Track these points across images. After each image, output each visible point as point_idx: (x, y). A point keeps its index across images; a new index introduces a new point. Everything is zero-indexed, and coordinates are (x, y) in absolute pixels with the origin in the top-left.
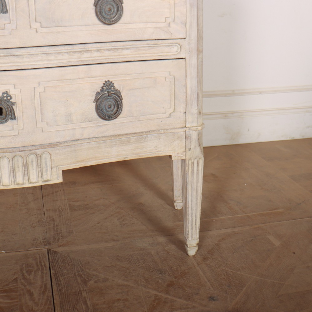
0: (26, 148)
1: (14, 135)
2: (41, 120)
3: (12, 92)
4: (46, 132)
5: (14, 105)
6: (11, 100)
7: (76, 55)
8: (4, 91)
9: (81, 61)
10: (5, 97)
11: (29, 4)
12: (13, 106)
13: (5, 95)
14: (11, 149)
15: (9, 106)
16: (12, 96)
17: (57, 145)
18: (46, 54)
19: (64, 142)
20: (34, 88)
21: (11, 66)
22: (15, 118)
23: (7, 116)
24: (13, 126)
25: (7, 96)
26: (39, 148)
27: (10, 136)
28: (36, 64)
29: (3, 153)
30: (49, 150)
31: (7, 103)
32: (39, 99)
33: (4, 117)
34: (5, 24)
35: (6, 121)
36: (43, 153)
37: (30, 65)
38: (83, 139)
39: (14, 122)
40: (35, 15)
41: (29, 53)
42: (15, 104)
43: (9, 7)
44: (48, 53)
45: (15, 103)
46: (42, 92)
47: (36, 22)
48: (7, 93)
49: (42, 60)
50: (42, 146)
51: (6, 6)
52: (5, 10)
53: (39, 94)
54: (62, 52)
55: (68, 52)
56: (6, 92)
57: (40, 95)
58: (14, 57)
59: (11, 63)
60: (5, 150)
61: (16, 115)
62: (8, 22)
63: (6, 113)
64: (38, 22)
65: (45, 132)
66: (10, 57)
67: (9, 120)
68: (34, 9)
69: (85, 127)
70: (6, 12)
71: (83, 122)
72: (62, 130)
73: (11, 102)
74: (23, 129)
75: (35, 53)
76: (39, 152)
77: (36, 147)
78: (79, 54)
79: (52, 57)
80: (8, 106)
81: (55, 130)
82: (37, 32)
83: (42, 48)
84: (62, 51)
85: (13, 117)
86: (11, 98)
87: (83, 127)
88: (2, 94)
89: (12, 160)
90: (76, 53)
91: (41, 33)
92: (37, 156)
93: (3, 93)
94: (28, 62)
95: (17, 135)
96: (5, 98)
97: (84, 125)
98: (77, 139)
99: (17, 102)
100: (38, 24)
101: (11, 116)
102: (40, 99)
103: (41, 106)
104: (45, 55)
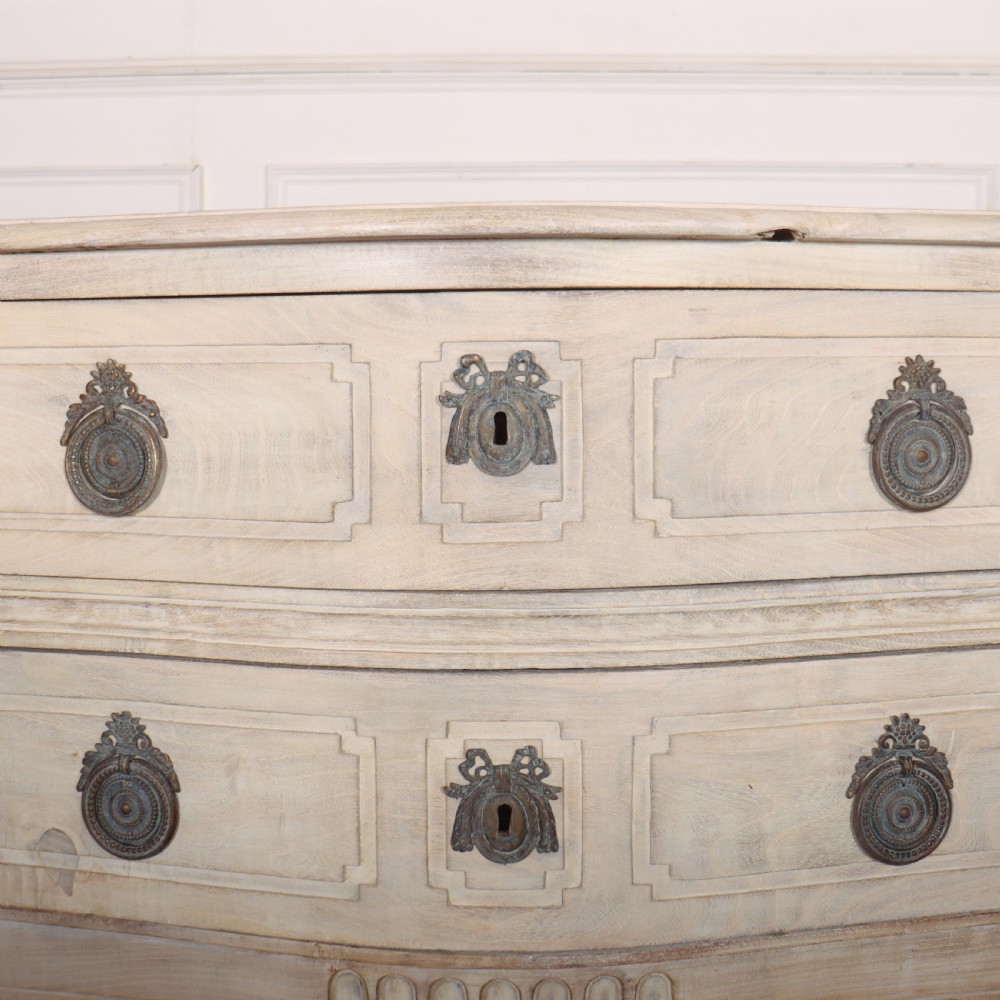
0: (587, 959)
1: (545, 908)
2: (648, 857)
3: (552, 749)
4: (664, 901)
5: (556, 798)
6: (545, 781)
7: (793, 622)
8: (521, 745)
9: (812, 642)
10: (524, 767)
11: (632, 432)
12: (552, 802)
13: (525, 761)
14: (531, 957)
15: (535, 799)
16: (547, 762)
17: (702, 949)
18: (684, 613)
19: (729, 942)
20: (634, 739)
21: (553, 653)
22: (554, 847)
23: (527, 837)
24: (545, 873)
25: (531, 762)
26: (635, 959)
27: (531, 909)
28: (647, 652)
29: (500, 968)
30: (673, 967)
31: (531, 791)
32: (648, 777)
33: (516, 840)
34: (541, 503)
35: (523, 855)
36: (648, 975)
37: (625, 653)
38: (800, 931)
39: (552, 859)
40: (655, 472)
41: (622, 611)
42: (558, 794)
43: (562, 439)
44: (692, 613)
45: (560, 789)
46: (660, 755)
47: (655, 496)
48: (531, 751)
49: (667, 638)
50: (645, 954)
51: (551, 437)
52: (546, 452)
53: (648, 760)
54: (742, 610)
55: (763, 609)
56: (530, 747)
57: (652, 765)
58: (566, 620)
59: (554, 642)
60: (509, 959)
61: (559, 836)
62: (554, 494)
63: (525, 826)
64: (662, 498)
65: (660, 901)
66: (552, 621)
67: (531, 851)
68: (651, 450)
69: (809, 887)
70: (551, 459)
71: (803, 868)
72: (724, 896)
73: (547, 788)
74: (581, 886)
75: (644, 610)
76: (632, 971)
77: (624, 956)
78: (803, 618)
79: (705, 627)
80: (532, 802)
81: (696, 895)
82: (656, 533)
83: (672, 592)
84: (744, 605)
85: (547, 842)
86: (546, 772)
87: (803, 884)
88: (515, 756)
89: (529, 994)
90: (792, 612)
91: (672, 536)
92: (622, 984)
93: (518, 752)
94: (618, 642)
95: (558, 908)
96: (525, 771)
97: (804, 877)
98: (777, 930)
99: (566, 787)
100: (663, 506)
101: (542, 838)
102: (652, 778)
103: (653, 807)
104: (681, 617)
